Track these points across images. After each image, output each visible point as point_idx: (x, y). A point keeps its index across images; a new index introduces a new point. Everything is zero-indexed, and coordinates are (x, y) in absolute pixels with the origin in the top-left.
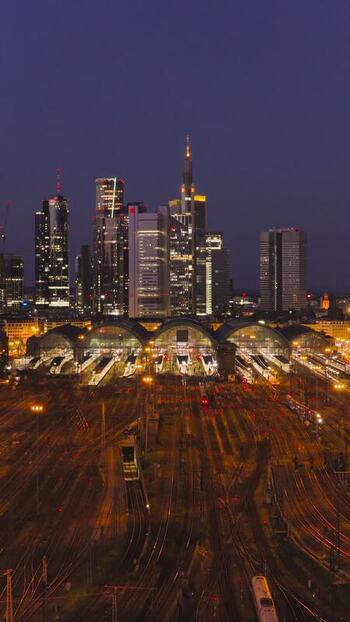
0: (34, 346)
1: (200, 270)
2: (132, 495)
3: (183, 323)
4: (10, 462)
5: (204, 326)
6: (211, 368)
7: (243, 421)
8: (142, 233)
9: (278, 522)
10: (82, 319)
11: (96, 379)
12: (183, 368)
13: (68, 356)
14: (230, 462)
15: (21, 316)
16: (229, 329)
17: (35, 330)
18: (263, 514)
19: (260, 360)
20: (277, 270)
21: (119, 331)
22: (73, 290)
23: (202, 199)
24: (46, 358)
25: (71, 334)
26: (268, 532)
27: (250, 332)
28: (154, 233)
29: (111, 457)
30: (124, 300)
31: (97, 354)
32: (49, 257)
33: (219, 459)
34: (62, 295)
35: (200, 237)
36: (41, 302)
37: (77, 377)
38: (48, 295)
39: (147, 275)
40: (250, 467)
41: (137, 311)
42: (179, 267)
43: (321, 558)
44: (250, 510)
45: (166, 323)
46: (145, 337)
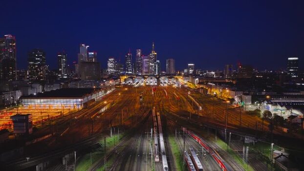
0: (125, 80)
1: (155, 66)
2: (141, 103)
3: (152, 76)
4: (122, 98)
5: (155, 77)
6: (156, 84)
7: (160, 93)
8: (145, 60)
9: (163, 106)
10: (134, 75)
11: (136, 86)
12: (152, 84)
13: (131, 82)
14: (157, 98)
15: (123, 75)
16: (159, 77)
17: (126, 77)
18: (161, 105)
19: (165, 83)
20: (169, 66)
21: (140, 78)
22: (132, 70)
23: (156, 54)
24: (128, 82)
25: (132, 78)
26: (161, 108)
27: (163, 78)
28: (147, 60)
29: (138, 98)
30: (142, 72)
31: (137, 81)
32: (128, 64)
33: (155, 98)
34: (130, 71)
35: (155, 61)
36: (127, 72)
37: (133, 85)
38: (128, 71)
39: (146, 67)
40: (160, 99)
41: (144, 74)
42: (152, 66)
43: (167, 110)
44: (159, 105)
45: (149, 76)
46: (145, 78)
